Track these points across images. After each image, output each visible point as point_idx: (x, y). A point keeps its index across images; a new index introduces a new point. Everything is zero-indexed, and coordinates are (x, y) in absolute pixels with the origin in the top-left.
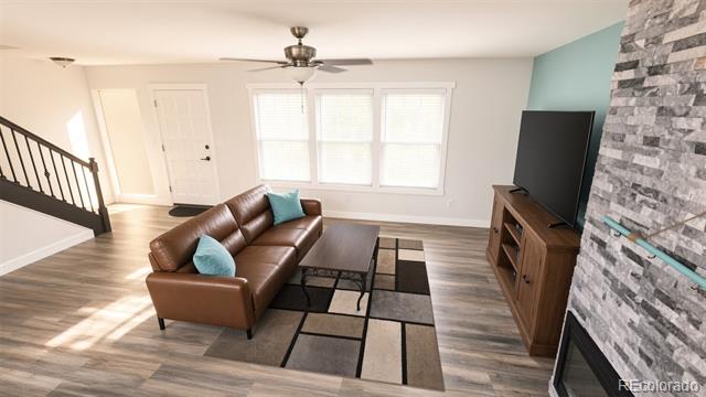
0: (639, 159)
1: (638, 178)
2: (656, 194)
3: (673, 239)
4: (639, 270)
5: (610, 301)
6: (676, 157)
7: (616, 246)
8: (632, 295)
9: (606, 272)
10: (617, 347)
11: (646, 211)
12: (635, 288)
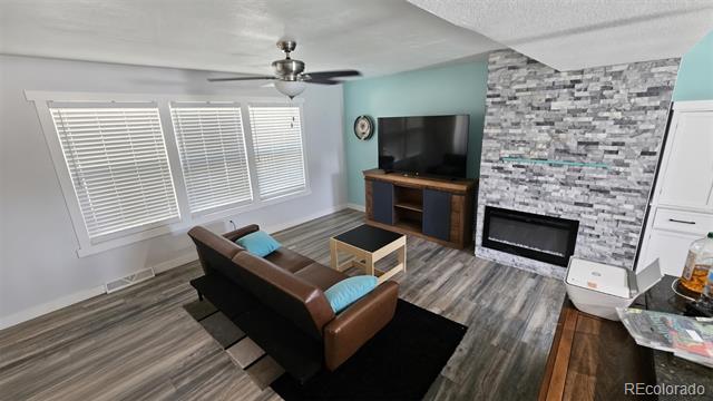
0: (511, 131)
1: (513, 138)
2: (524, 142)
3: (536, 154)
4: (523, 170)
5: (512, 189)
6: (530, 126)
7: (510, 167)
8: (523, 180)
9: (506, 178)
10: (520, 203)
11: (521, 149)
12: (523, 177)
